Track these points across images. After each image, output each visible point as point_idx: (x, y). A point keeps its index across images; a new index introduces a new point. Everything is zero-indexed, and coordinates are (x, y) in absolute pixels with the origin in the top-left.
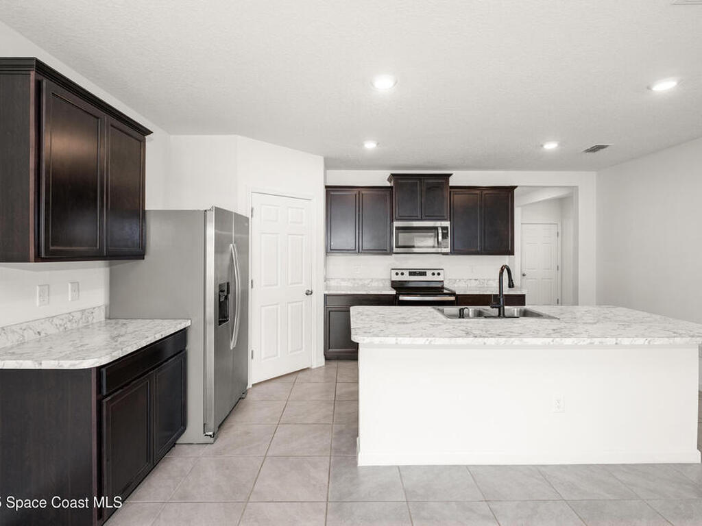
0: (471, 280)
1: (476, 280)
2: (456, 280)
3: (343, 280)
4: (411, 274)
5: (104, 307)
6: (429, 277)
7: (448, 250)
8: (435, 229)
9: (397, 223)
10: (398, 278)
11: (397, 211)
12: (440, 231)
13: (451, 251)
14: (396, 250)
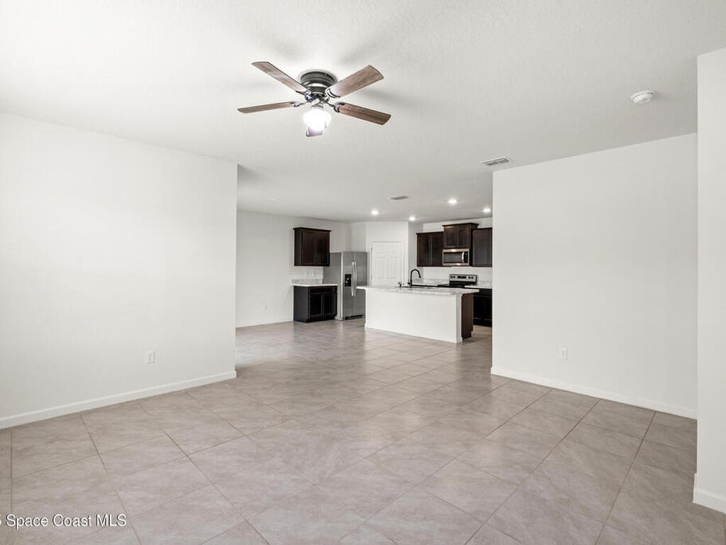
6: (467, 280)
7: (468, 264)
8: (461, 253)
9: (444, 251)
10: (453, 279)
11: (445, 244)
12: (463, 254)
13: (471, 265)
14: (444, 264)
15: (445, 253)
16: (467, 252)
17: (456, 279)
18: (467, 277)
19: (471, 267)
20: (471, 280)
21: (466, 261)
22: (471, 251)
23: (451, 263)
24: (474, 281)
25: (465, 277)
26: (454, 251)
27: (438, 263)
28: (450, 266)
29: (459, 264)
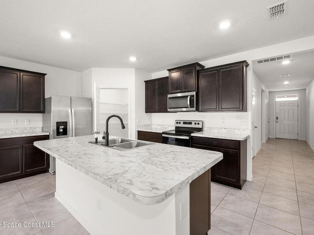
0: (221, 128)
1: (225, 128)
2: (212, 128)
3: (158, 125)
4: (185, 123)
5: (41, 128)
6: (193, 126)
7: (194, 109)
8: (187, 96)
9: (169, 96)
10: (179, 125)
11: (170, 88)
12: (189, 98)
13: (197, 110)
14: (169, 110)
15: (170, 98)
16: (193, 96)
17: (182, 125)
18: (193, 123)
19: (197, 113)
20: (197, 126)
21: (192, 105)
22: (197, 94)
23: (176, 109)
24: (200, 126)
25: (190, 123)
26: (179, 95)
27: (163, 109)
28: (176, 112)
29: (184, 109)
